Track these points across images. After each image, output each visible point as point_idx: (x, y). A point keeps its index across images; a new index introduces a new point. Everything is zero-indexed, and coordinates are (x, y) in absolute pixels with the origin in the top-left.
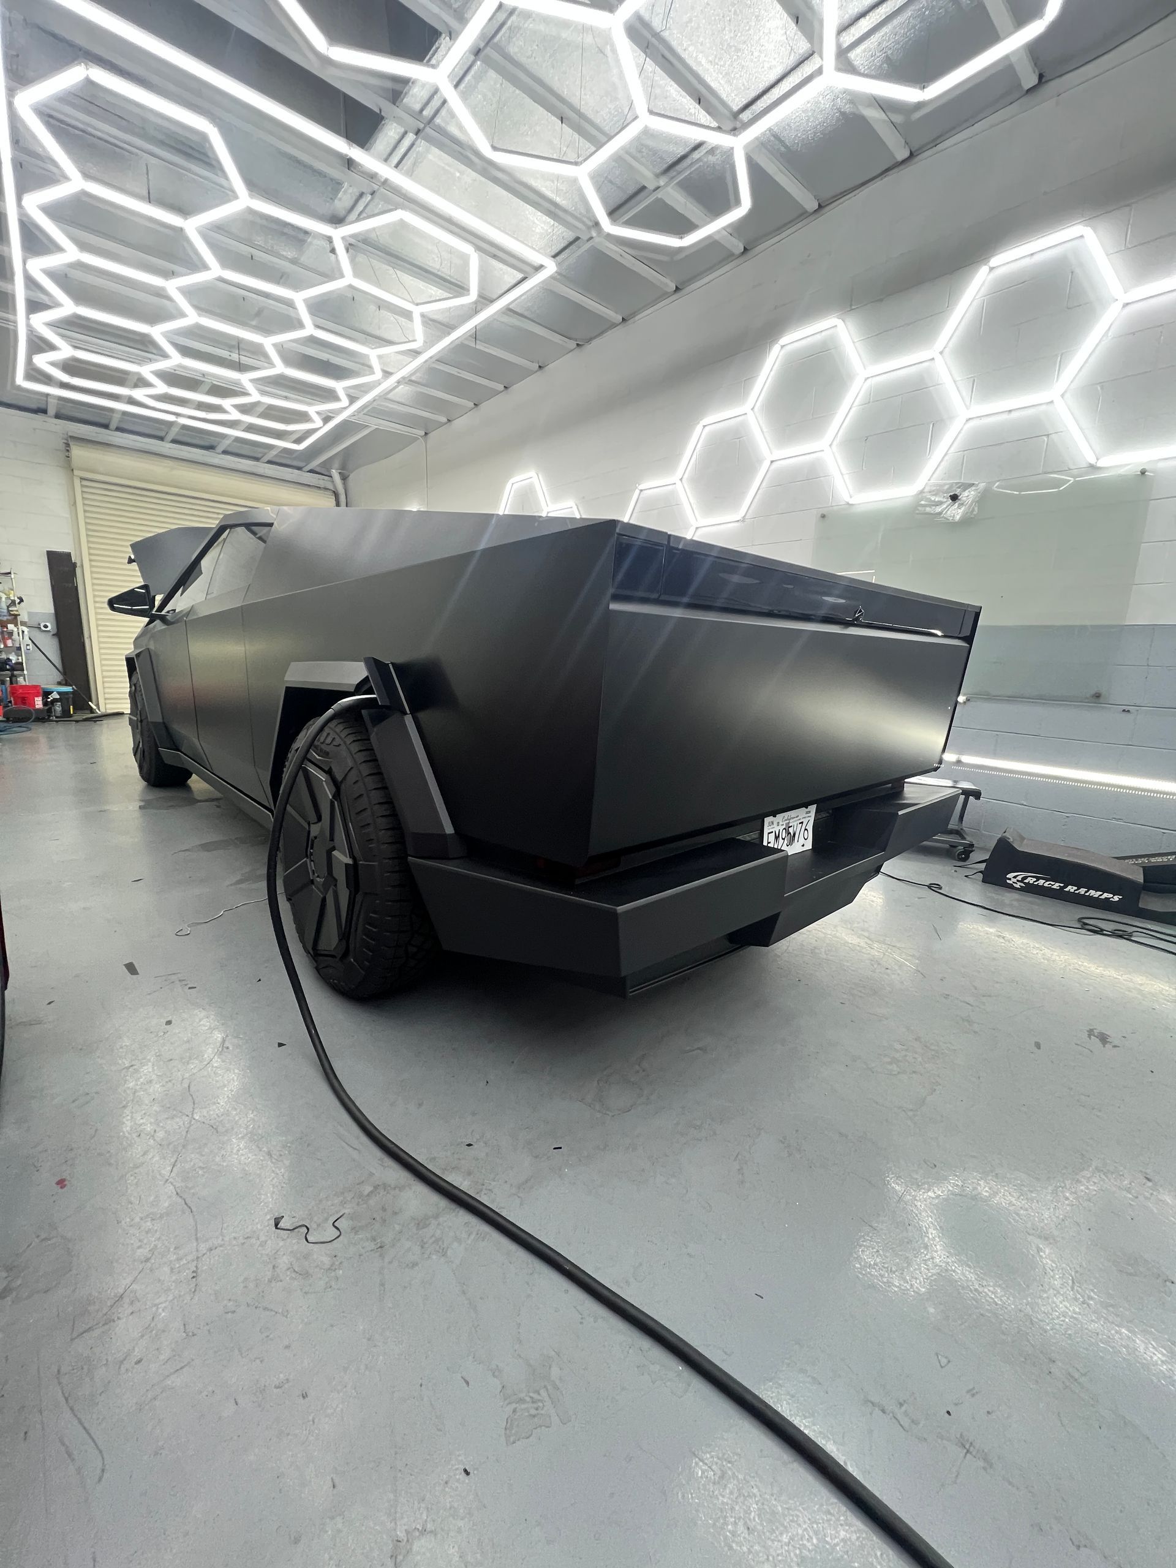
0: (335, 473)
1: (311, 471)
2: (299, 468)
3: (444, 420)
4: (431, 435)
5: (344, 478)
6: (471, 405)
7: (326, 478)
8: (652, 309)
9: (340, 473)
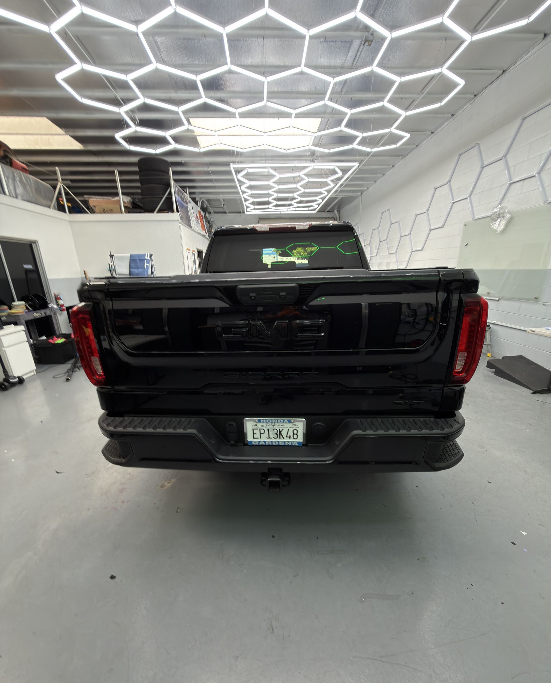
0: (336, 211)
1: (328, 211)
2: (324, 211)
3: (365, 188)
4: (363, 194)
5: (339, 211)
6: (373, 182)
7: (333, 213)
8: (426, 141)
9: (337, 211)
